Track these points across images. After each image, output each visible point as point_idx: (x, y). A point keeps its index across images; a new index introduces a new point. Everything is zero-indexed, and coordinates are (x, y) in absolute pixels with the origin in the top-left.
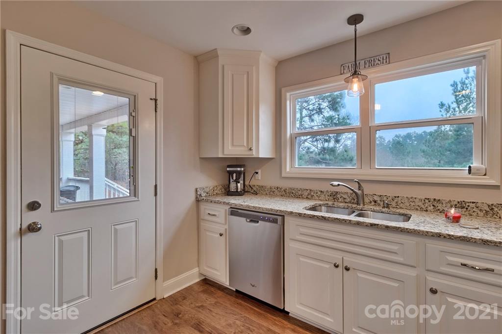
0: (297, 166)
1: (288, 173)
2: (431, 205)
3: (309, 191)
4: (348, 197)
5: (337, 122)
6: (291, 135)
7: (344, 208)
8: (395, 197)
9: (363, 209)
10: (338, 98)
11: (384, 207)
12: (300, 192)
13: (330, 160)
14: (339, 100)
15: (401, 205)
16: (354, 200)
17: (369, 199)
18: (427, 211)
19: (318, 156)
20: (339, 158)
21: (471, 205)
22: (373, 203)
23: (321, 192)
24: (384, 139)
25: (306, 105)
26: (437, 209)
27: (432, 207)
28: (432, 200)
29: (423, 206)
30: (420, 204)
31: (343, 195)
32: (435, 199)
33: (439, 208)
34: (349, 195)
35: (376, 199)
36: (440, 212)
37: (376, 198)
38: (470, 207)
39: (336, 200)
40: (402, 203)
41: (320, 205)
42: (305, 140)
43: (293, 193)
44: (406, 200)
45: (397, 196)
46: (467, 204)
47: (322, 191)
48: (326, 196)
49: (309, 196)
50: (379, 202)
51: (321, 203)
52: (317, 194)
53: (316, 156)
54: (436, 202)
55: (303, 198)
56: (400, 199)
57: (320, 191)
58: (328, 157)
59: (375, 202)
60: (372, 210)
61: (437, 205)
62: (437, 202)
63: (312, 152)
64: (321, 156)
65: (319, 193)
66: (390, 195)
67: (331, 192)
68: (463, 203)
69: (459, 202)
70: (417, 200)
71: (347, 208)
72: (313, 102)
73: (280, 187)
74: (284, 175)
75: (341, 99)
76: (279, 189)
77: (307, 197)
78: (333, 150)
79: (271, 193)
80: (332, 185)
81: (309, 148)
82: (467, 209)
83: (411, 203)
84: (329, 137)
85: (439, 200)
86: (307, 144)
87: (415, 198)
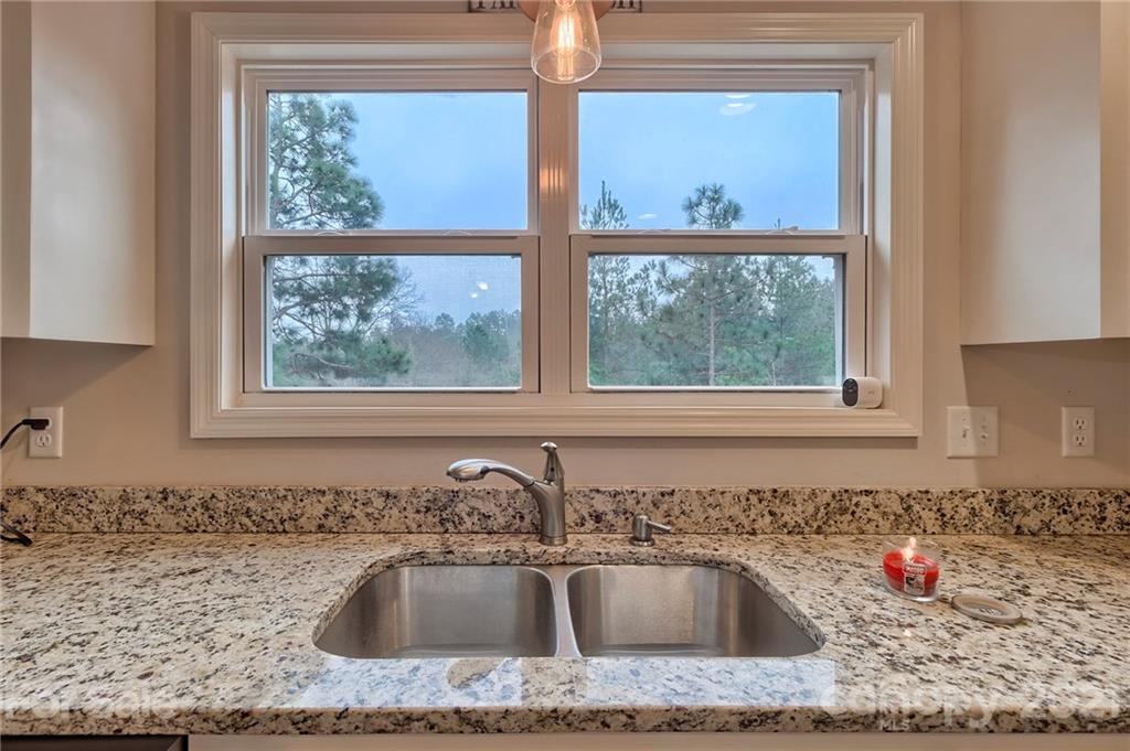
0: (271, 387)
1: (227, 417)
2: (766, 513)
3: (329, 497)
4: (497, 511)
5: (366, 272)
6: (241, 243)
7: (494, 563)
8: (663, 495)
9: (568, 560)
10: (367, 215)
11: (635, 540)
12: (286, 508)
13: (347, 362)
14: (369, 220)
15: (682, 522)
16: (522, 518)
17: (576, 511)
18: (754, 533)
19: (315, 352)
20: (370, 357)
21: (863, 499)
22: (590, 524)
23: (388, 495)
24: (451, 321)
25: (284, 220)
26: (781, 523)
27: (768, 519)
28: (768, 495)
29: (743, 519)
30: (735, 511)
31: (478, 504)
32: (775, 491)
33: (786, 518)
34: (503, 499)
35: (600, 508)
36: (789, 533)
37: (602, 504)
38: (860, 508)
39: (450, 526)
40: (683, 513)
41: (390, 566)
42: (284, 311)
43: (248, 513)
44: (696, 503)
45: (669, 490)
46: (855, 500)
47: (393, 490)
48: (410, 513)
49: (331, 522)
50: (610, 517)
51: (395, 551)
52: (370, 510)
53: (312, 351)
54: (777, 501)
55: (301, 531)
56: (676, 499)
57: (381, 493)
58: (341, 353)
59: (598, 518)
60: (603, 557)
61: (782, 509)
62: (781, 501)
63: (300, 342)
64: (325, 352)
65: (379, 502)
66: (645, 490)
67: (429, 496)
68: (845, 496)
69: (834, 496)
70: (728, 497)
71: (508, 564)
72: (304, 215)
73: (182, 489)
74: (199, 428)
75: (373, 217)
76: (171, 500)
77: (320, 527)
78: (353, 339)
79: (128, 522)
80: (455, 474)
81: (292, 332)
82: (853, 513)
83: (710, 510)
84: (346, 306)
85: (786, 494)
86: (287, 321)
87: (723, 493)
